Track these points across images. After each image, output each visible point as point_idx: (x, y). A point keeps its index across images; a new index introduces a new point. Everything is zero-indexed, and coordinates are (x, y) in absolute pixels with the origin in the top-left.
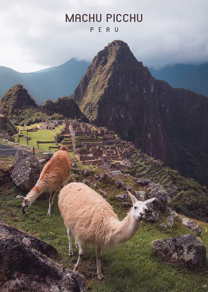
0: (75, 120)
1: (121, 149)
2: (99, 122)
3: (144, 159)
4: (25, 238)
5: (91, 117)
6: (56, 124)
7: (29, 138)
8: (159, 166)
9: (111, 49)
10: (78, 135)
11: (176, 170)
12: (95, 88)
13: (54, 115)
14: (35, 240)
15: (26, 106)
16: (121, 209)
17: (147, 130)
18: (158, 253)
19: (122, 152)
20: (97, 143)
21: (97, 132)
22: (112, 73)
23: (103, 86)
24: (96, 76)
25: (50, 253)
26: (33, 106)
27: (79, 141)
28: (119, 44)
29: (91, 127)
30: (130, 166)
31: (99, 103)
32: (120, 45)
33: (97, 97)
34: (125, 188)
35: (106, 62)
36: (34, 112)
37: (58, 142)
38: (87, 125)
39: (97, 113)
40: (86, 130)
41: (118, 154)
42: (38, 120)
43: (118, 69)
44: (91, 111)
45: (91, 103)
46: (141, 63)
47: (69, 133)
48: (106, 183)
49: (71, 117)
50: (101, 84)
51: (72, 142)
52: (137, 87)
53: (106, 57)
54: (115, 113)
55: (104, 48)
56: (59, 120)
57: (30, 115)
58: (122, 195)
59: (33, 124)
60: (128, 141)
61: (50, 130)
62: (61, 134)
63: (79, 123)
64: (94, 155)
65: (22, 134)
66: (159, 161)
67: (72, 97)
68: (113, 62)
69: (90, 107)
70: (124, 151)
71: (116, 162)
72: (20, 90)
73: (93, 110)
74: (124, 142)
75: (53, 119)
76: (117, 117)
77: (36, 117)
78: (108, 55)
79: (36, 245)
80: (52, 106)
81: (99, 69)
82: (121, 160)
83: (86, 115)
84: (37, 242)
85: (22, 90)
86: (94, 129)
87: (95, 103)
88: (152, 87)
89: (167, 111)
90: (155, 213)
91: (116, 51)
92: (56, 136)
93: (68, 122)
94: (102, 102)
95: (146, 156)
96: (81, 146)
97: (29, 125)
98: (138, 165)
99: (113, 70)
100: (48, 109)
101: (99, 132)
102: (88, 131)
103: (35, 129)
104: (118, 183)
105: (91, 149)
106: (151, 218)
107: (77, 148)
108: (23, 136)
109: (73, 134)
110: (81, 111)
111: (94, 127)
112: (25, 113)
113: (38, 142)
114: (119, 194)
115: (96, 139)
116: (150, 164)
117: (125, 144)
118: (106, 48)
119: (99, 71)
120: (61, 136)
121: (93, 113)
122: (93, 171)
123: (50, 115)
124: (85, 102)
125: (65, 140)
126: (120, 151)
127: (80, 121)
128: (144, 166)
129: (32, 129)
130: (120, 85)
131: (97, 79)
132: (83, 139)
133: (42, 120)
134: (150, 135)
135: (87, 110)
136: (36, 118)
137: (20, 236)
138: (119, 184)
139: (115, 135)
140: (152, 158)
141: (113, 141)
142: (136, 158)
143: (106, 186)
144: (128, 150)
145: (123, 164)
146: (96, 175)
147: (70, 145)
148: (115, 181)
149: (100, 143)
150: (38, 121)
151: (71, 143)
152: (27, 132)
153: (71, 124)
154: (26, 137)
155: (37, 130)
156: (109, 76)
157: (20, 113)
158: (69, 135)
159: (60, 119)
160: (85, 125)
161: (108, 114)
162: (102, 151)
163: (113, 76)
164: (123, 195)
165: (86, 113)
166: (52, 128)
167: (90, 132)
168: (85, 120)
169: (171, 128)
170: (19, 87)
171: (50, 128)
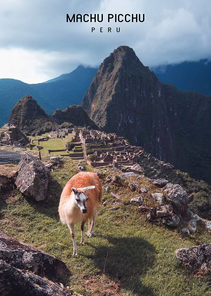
0: (85, 128)
1: (131, 154)
2: (108, 128)
3: (154, 163)
4: (26, 252)
5: (100, 124)
6: (66, 132)
7: (41, 147)
8: (169, 169)
9: (117, 55)
10: (88, 143)
11: (186, 172)
12: (102, 95)
13: (64, 124)
14: (38, 254)
15: (36, 116)
16: (137, 214)
17: (156, 135)
18: (184, 264)
19: (132, 157)
20: (106, 149)
21: (106, 138)
22: (119, 79)
23: (111, 93)
24: (103, 83)
25: (58, 268)
26: (43, 116)
27: (89, 148)
28: (124, 50)
29: (101, 134)
30: (140, 171)
31: (107, 110)
32: (126, 51)
33: (105, 104)
34: (140, 191)
35: (112, 68)
36: (44, 122)
37: (69, 150)
38: (96, 132)
39: (106, 120)
40: (96, 137)
41: (128, 159)
42: (48, 129)
43: (124, 75)
44: (100, 118)
45: (100, 110)
46: (148, 67)
47: (79, 140)
48: (119, 186)
49: (80, 125)
50: (108, 91)
51: (82, 149)
52: (144, 92)
53: (112, 64)
54: (123, 119)
55: (110, 55)
56: (69, 129)
57: (41, 125)
58: (137, 198)
59: (44, 133)
60: (137, 146)
61: (61, 139)
62: (72, 142)
63: (89, 130)
64: (104, 161)
65: (33, 144)
66: (169, 164)
67: (80, 105)
68: (119, 68)
69: (99, 114)
70: (134, 156)
71: (127, 167)
72: (29, 101)
73: (101, 117)
74: (133, 147)
75: (63, 127)
76: (125, 123)
77: (46, 126)
78: (114, 61)
79: (40, 259)
80: (61, 115)
81: (105, 76)
82: (132, 165)
83: (95, 122)
84: (41, 257)
85: (32, 101)
86: (103, 136)
87: (104, 110)
88: (160, 92)
89: (175, 114)
90: (175, 217)
91: (122, 57)
92: (67, 144)
93: (78, 130)
94: (110, 109)
95: (155, 160)
96: (92, 153)
97: (40, 134)
98: (148, 169)
99: (119, 76)
100: (58, 118)
101: (109, 138)
102: (98, 138)
103: (46, 138)
104: (132, 185)
105: (101, 156)
106: (171, 223)
107: (87, 155)
108: (35, 145)
109: (83, 141)
110: (90, 118)
111: (103, 134)
112: (36, 124)
113: (50, 151)
114: (133, 197)
115: (106, 146)
116: (161, 168)
117: (135, 149)
118: (112, 54)
119: (105, 78)
120: (72, 144)
121: (102, 120)
122: (104, 173)
123: (60, 124)
124: (93, 109)
125: (76, 148)
126: (130, 157)
127: (89, 129)
128: (155, 170)
129: (43, 139)
130: (127, 91)
131: (104, 86)
132: (93, 146)
133: (53, 129)
134: (159, 139)
135: (96, 117)
136: (46, 128)
137: (20, 250)
138: (133, 187)
139: (125, 141)
140: (162, 162)
141: (123, 146)
142: (146, 162)
143: (118, 189)
144: (138, 155)
145: (134, 169)
146: (107, 178)
147: (81, 153)
148: (128, 184)
149: (110, 149)
150: (48, 131)
151: (82, 151)
152: (39, 141)
153: (81, 132)
154: (38, 147)
155: (48, 139)
156: (116, 82)
157: (31, 123)
158: (80, 143)
159: (70, 127)
160: (94, 132)
161: (116, 121)
162: (113, 157)
163: (120, 82)
164: (139, 198)
165: (95, 120)
166: (62, 137)
167: (100, 138)
168: (95, 127)
169: (180, 131)
170: (29, 98)
171: (61, 136)
